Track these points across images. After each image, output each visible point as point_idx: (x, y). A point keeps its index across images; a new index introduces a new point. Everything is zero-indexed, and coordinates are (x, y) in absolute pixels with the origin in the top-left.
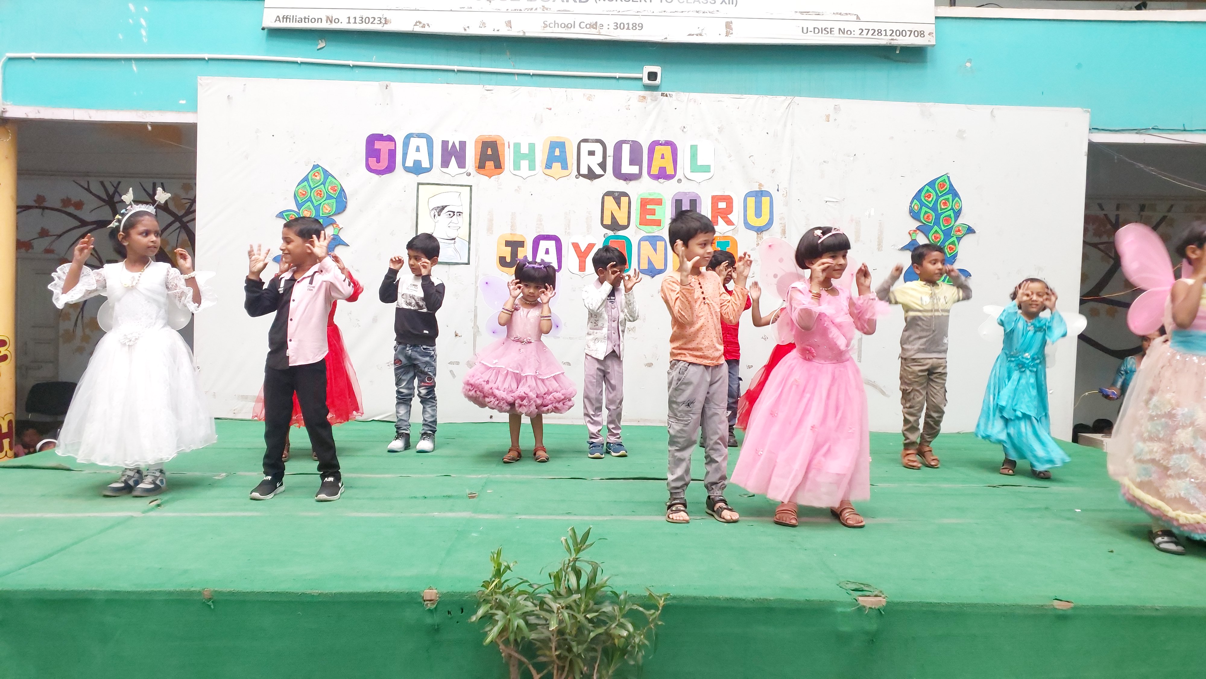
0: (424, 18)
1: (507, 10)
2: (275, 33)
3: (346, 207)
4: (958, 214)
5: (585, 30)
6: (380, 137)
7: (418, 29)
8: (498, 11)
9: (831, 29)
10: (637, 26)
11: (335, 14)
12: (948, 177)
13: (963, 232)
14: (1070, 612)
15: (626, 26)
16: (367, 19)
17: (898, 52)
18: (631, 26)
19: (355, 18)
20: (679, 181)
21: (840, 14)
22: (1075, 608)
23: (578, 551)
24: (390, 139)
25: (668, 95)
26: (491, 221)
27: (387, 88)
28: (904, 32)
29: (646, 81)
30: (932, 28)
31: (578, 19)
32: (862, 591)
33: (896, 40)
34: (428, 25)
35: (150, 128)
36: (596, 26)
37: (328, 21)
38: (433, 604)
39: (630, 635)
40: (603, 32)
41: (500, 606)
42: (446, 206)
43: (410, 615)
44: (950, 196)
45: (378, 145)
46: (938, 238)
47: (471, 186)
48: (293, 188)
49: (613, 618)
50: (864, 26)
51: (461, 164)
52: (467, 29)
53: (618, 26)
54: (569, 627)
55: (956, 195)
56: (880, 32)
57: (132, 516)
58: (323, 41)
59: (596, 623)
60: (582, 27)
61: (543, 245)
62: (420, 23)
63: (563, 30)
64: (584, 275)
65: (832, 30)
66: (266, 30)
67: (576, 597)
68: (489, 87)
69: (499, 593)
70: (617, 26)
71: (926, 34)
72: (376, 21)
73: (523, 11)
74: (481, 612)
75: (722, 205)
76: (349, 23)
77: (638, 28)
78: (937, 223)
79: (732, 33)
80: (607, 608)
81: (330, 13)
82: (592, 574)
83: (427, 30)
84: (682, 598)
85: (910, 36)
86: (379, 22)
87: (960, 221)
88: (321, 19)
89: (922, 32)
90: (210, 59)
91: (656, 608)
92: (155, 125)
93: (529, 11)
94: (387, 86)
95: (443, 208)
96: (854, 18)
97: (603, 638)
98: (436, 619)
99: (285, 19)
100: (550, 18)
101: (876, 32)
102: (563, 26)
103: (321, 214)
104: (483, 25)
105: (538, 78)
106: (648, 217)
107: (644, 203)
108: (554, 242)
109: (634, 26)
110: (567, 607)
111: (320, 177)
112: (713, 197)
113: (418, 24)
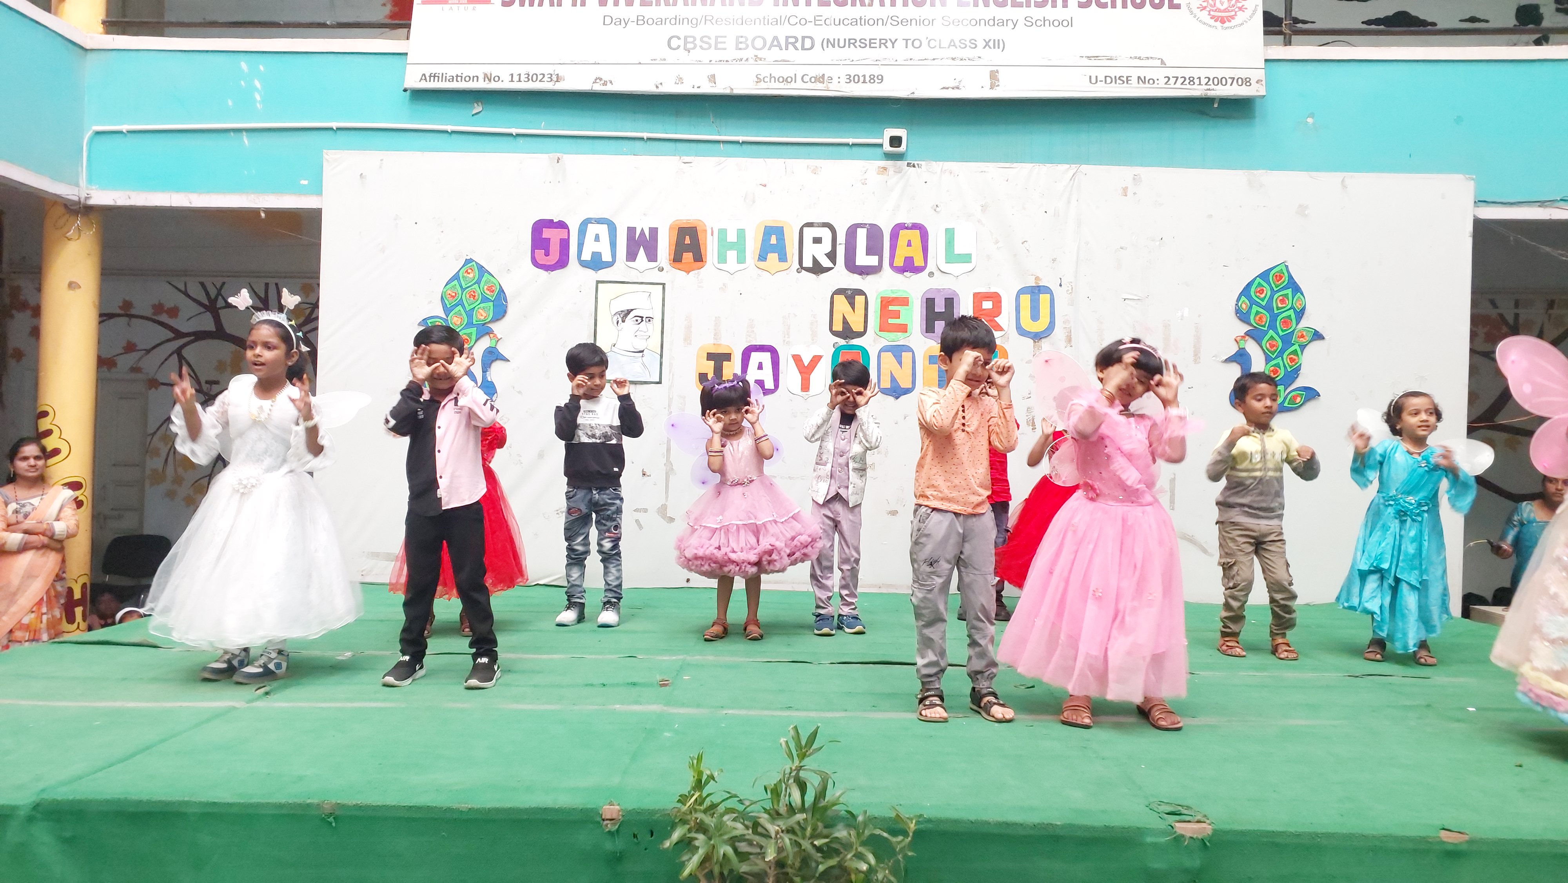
0: (605, 73)
1: (711, 61)
2: (419, 95)
3: (505, 312)
4: (1300, 314)
5: (810, 85)
6: (549, 224)
7: (598, 88)
8: (700, 62)
9: (1127, 77)
10: (875, 79)
11: (495, 71)
12: (1287, 267)
13: (1308, 338)
14: (1464, 847)
15: (862, 79)
16: (535, 76)
17: (1216, 105)
18: (867, 79)
19: (520, 75)
20: (931, 274)
21: (1139, 58)
22: (1471, 842)
23: (803, 756)
24: (562, 225)
25: (916, 166)
26: (689, 328)
27: (558, 162)
28: (1224, 80)
29: (887, 147)
30: (1261, 74)
31: (800, 71)
32: (1180, 814)
33: (1213, 90)
34: (611, 82)
35: (263, 215)
36: (824, 79)
37: (486, 79)
38: (615, 824)
39: (871, 870)
40: (831, 87)
41: (702, 828)
42: (632, 310)
43: (584, 839)
44: (1289, 292)
45: (547, 233)
46: (1274, 346)
47: (664, 285)
48: (439, 289)
49: (848, 846)
50: (1171, 73)
51: (652, 256)
52: (660, 86)
53: (852, 78)
54: (791, 857)
55: (1297, 289)
56: (1192, 81)
57: (234, 708)
58: (480, 104)
59: (826, 852)
60: (805, 80)
61: (755, 357)
62: (601, 79)
63: (781, 85)
64: (807, 396)
65: (1129, 78)
66: (408, 92)
67: (800, 817)
68: (687, 159)
69: (700, 811)
70: (850, 79)
71: (1253, 82)
72: (546, 79)
73: (730, 63)
74: (676, 835)
75: (987, 305)
76: (512, 81)
77: (877, 81)
78: (1272, 326)
79: (998, 85)
80: (841, 833)
81: (488, 69)
82: (820, 787)
83: (609, 88)
84: (939, 821)
85: (1231, 85)
86: (549, 80)
87: (1304, 323)
88: (477, 77)
89: (1248, 80)
90: (339, 129)
91: (905, 833)
92: (270, 212)
93: (738, 62)
94: (559, 159)
95: (629, 312)
96: (1158, 63)
97: (836, 872)
98: (619, 844)
99: (432, 78)
100: (764, 71)
101: (1187, 81)
102: (781, 80)
103: (474, 321)
104: (680, 80)
105: (749, 147)
106: (891, 321)
107: (886, 302)
108: (769, 354)
109: (872, 79)
110: (788, 831)
111: (474, 275)
112: (976, 295)
113: (598, 81)
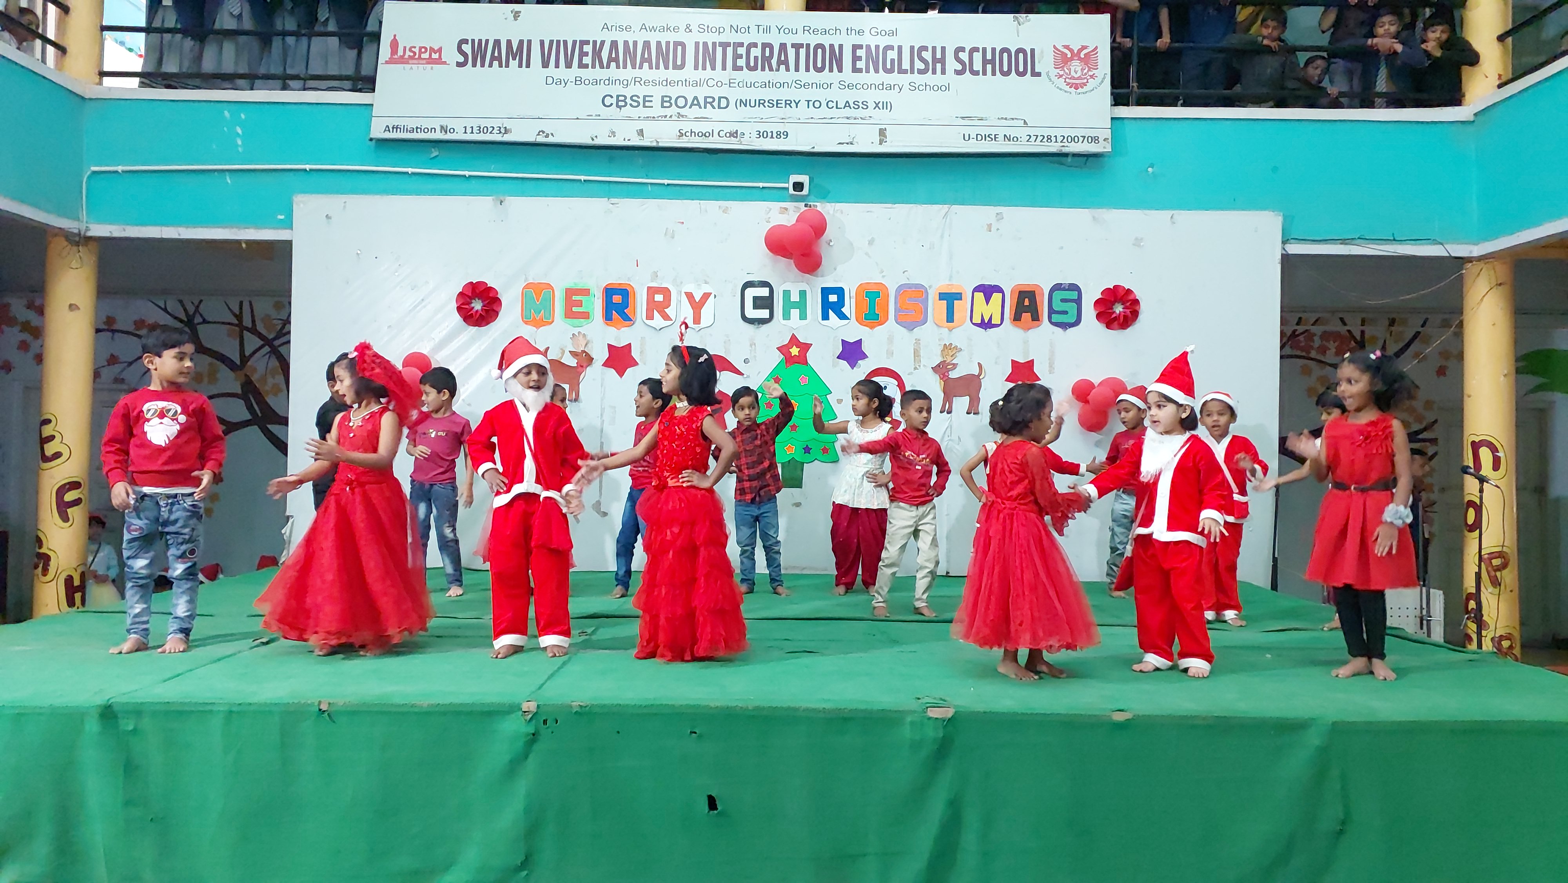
0: (548, 127)
1: (639, 117)
2: (382, 143)
5: (725, 140)
7: (541, 139)
8: (630, 118)
9: (995, 135)
10: (781, 134)
11: (450, 124)
15: (770, 134)
16: (485, 129)
17: (1071, 159)
18: (774, 135)
19: (472, 127)
21: (1006, 119)
25: (812, 206)
27: (501, 204)
28: (1076, 138)
29: (792, 191)
30: (1108, 134)
31: (717, 127)
33: (1067, 146)
34: (552, 134)
35: (244, 246)
36: (737, 135)
37: (443, 131)
40: (744, 141)
50: (1032, 132)
52: (595, 138)
56: (1050, 139)
58: (434, 151)
60: (721, 136)
62: (543, 132)
63: (700, 139)
65: (997, 137)
66: (374, 141)
68: (613, 201)
70: (760, 134)
71: (1101, 140)
72: (495, 131)
73: (656, 119)
76: (466, 132)
77: (783, 137)
79: (886, 142)
81: (444, 122)
83: (551, 140)
85: (1083, 142)
86: (499, 132)
88: (435, 129)
89: (1096, 138)
90: (313, 171)
92: (249, 243)
93: (663, 119)
94: (502, 201)
96: (1021, 123)
99: (395, 130)
100: (686, 127)
101: (1045, 140)
102: (700, 134)
104: (613, 134)
105: (673, 189)
113: (541, 133)
